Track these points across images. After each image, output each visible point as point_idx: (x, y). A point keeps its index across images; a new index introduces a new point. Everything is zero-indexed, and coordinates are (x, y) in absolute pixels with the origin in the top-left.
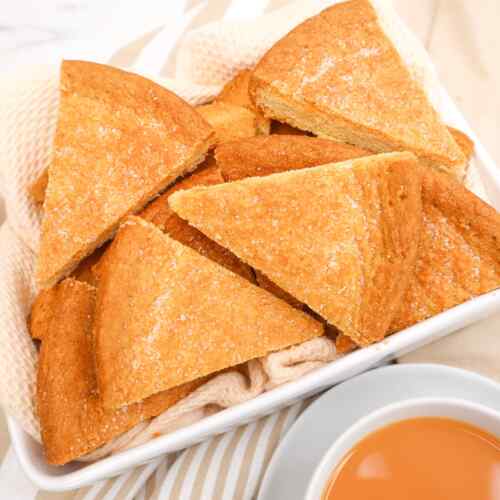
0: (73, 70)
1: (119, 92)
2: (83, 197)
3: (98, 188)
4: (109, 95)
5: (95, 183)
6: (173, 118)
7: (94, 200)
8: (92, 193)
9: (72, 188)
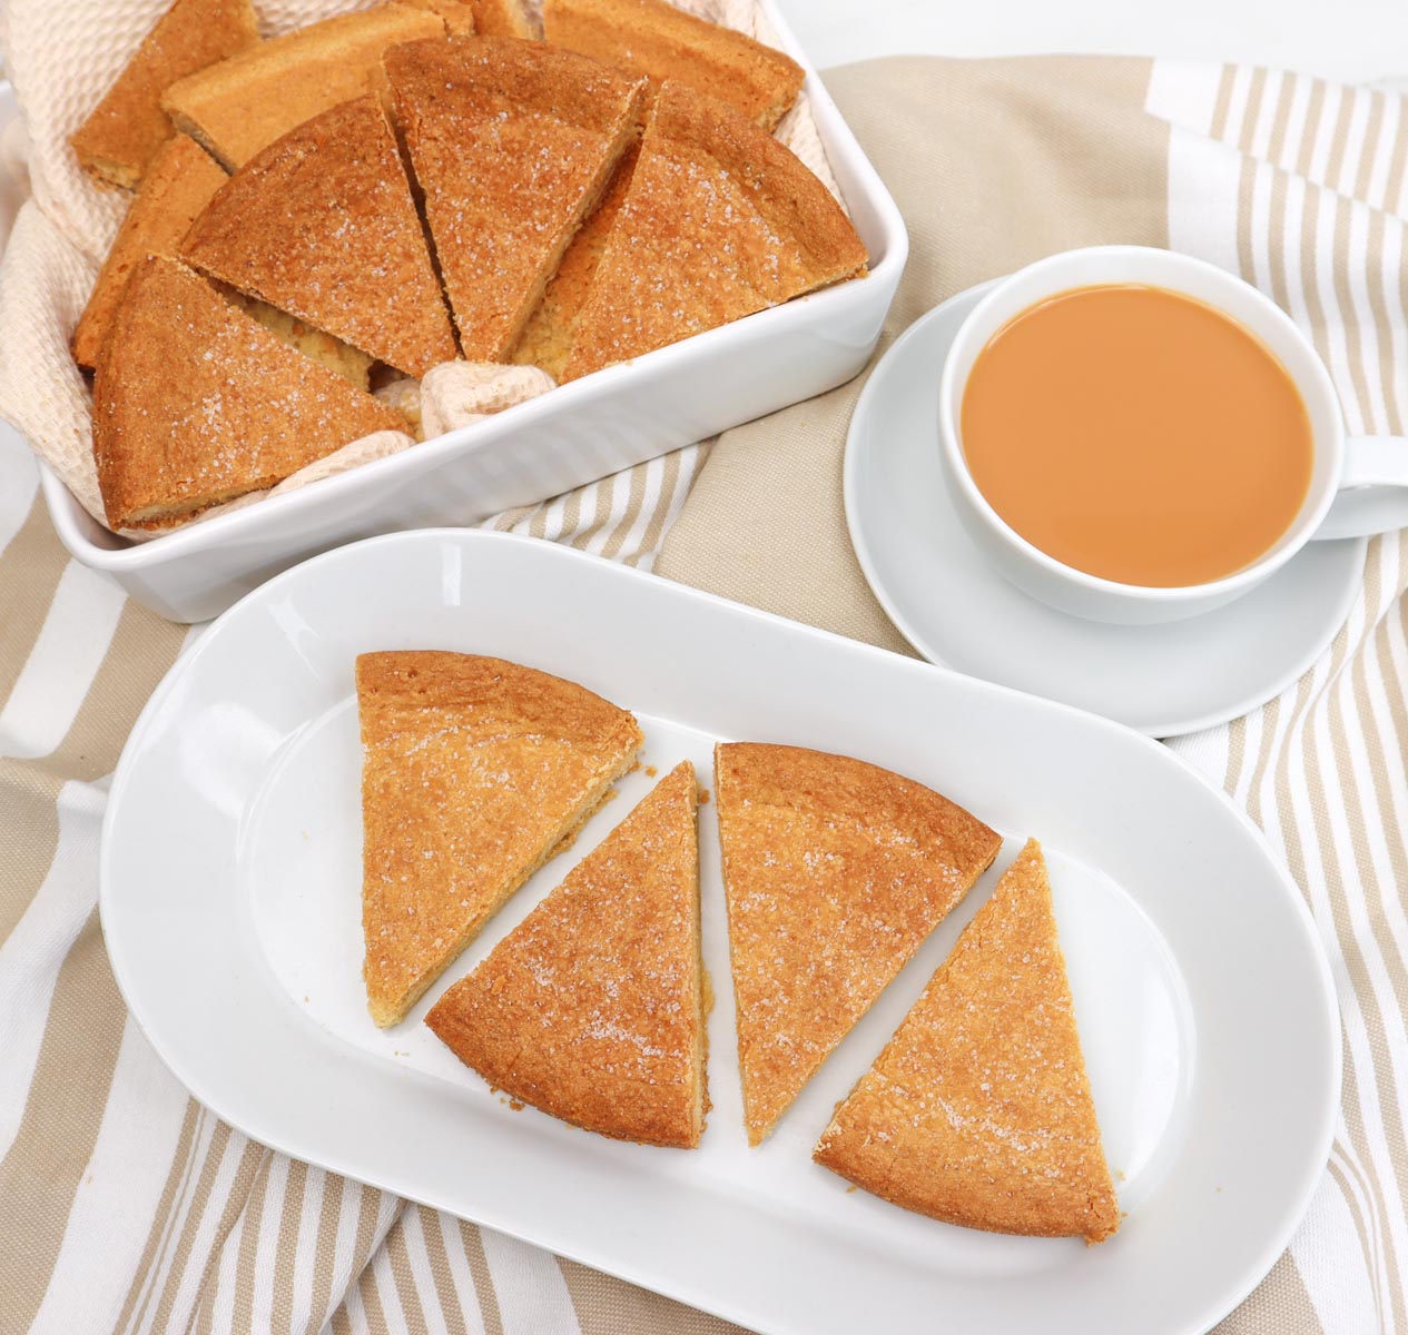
0: (742, 761)
1: (830, 791)
2: (805, 974)
3: (827, 958)
4: (810, 798)
5: (821, 948)
6: (932, 828)
7: (826, 977)
8: (819, 965)
9: (781, 960)
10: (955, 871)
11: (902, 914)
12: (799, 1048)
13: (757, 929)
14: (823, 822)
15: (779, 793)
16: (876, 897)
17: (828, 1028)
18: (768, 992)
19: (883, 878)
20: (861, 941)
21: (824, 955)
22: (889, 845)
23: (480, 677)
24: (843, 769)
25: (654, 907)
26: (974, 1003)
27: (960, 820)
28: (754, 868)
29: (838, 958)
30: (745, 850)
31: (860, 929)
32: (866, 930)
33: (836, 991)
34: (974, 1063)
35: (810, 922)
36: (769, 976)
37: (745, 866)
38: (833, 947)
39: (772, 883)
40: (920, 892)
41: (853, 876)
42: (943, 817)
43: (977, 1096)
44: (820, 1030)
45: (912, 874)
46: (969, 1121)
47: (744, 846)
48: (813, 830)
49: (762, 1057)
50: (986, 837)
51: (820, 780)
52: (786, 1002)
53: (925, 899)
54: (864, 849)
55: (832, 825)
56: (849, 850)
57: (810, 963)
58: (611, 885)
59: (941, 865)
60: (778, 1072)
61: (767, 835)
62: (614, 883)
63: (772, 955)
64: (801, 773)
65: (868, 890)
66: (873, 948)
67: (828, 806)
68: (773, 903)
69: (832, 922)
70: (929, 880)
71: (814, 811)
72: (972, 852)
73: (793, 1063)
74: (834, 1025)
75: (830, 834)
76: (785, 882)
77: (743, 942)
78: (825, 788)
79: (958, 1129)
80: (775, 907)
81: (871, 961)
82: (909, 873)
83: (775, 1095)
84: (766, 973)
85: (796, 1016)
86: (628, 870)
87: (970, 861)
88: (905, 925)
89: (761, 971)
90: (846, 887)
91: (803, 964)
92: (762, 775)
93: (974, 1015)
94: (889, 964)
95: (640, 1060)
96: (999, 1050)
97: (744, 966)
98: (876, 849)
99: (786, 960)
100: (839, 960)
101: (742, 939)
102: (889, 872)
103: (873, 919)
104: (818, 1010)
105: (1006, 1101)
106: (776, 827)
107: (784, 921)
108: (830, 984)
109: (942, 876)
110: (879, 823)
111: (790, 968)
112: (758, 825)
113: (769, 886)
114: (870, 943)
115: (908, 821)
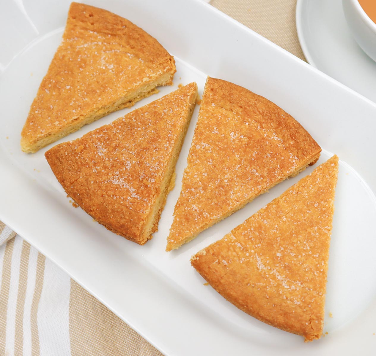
10: (296, 158)
11: (266, 170)
12: (201, 214)
13: (199, 158)
14: (243, 122)
15: (228, 104)
16: (257, 159)
17: (217, 209)
18: (196, 186)
19: (263, 151)
20: (244, 176)
21: (225, 177)
22: (270, 139)
23: (117, 24)
24: (259, 101)
25: (159, 137)
26: (286, 217)
27: (304, 136)
28: (207, 132)
29: (231, 180)
30: (206, 124)
31: (245, 171)
32: (248, 172)
33: (226, 195)
34: (277, 243)
35: (224, 162)
36: (198, 179)
37: (203, 131)
38: (231, 175)
39: (212, 141)
40: (277, 162)
41: (249, 147)
42: (297, 133)
43: (274, 258)
44: (213, 209)
45: (276, 154)
46: (267, 268)
47: (206, 122)
48: (239, 123)
49: (183, 213)
50: (314, 146)
51: (248, 103)
52: (202, 192)
53: (279, 166)
54: (258, 137)
55: (247, 124)
56: (251, 136)
57: (218, 179)
58: (144, 123)
59: (291, 154)
60: (188, 222)
61: (217, 120)
62: (145, 122)
63: (203, 171)
64: (241, 98)
65: (254, 155)
66: (248, 180)
67: (248, 115)
68: (210, 149)
69: (234, 164)
70: (283, 158)
71: (241, 115)
72: (306, 151)
73: (196, 219)
74: (220, 209)
75: (245, 127)
76: (219, 142)
77: (192, 162)
78: (249, 106)
79: (260, 270)
80: (211, 151)
81: (245, 186)
82: (274, 153)
83: (184, 231)
84: (197, 178)
85: (204, 200)
86: (153, 118)
87: (304, 155)
88: (266, 175)
89: (195, 176)
90: (245, 151)
91: (215, 178)
92: (223, 94)
93: (284, 222)
94: (253, 189)
95: (129, 198)
96: (290, 241)
97: (189, 172)
98: (263, 139)
99: (208, 175)
100: (231, 181)
101: (192, 161)
102: (266, 150)
103: (252, 168)
104: (215, 200)
105: (287, 264)
106: (223, 118)
107: (212, 157)
108: (224, 190)
109: (290, 158)
110: (268, 128)
111: (208, 178)
112: (215, 115)
113: (211, 141)
114: (248, 178)
115: (281, 131)
